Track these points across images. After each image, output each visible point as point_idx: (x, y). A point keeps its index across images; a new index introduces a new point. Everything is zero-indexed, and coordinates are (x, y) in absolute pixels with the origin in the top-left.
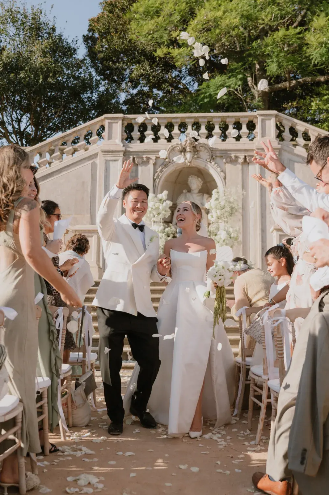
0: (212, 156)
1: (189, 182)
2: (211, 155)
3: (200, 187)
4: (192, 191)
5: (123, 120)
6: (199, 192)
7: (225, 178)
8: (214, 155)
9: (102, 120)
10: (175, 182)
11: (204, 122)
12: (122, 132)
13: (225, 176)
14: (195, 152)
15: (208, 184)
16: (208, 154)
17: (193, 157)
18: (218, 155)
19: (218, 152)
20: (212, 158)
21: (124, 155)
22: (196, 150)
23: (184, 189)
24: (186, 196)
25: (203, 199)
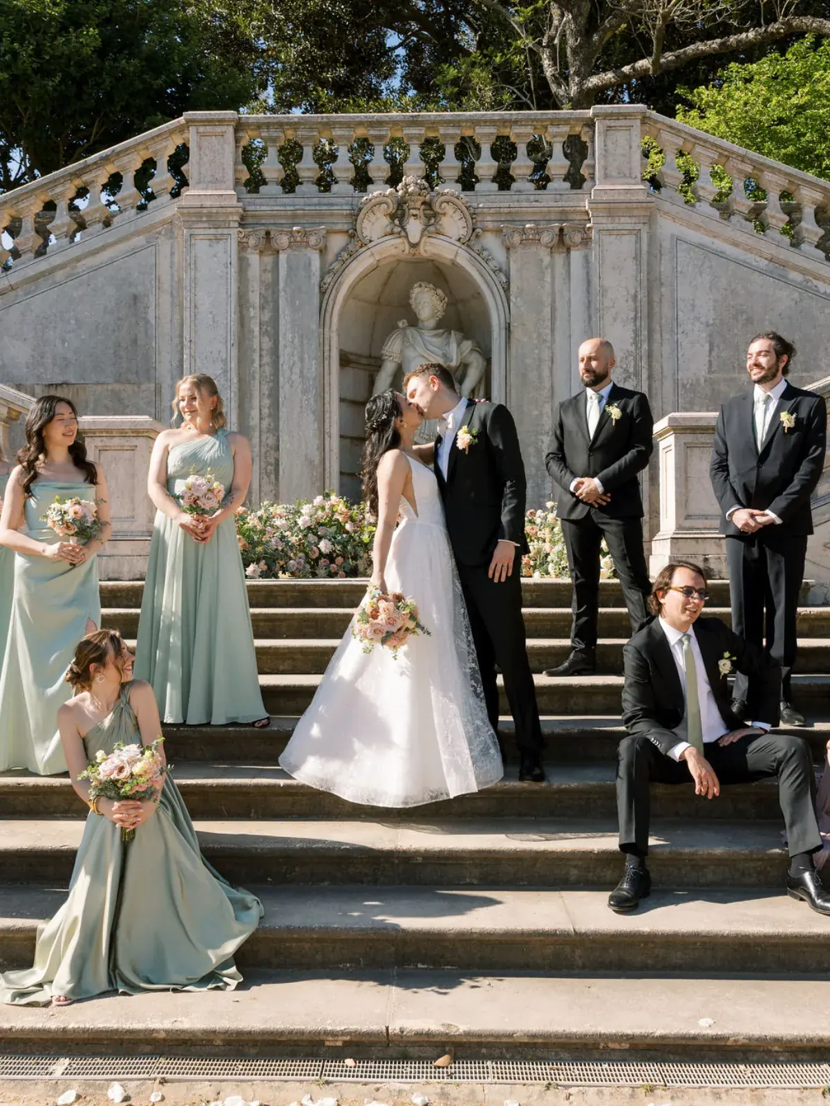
0: (474, 230)
1: (412, 301)
2: (470, 226)
3: (440, 314)
4: (420, 325)
5: (236, 130)
6: (437, 327)
7: (507, 290)
8: (479, 225)
9: (181, 129)
10: (378, 302)
11: (453, 137)
12: (236, 164)
13: (508, 282)
14: (428, 217)
15: (460, 306)
16: (462, 223)
17: (424, 230)
18: (490, 225)
19: (489, 218)
20: (474, 235)
21: (241, 225)
22: (432, 212)
23: (400, 320)
24: (405, 336)
25: (448, 344)
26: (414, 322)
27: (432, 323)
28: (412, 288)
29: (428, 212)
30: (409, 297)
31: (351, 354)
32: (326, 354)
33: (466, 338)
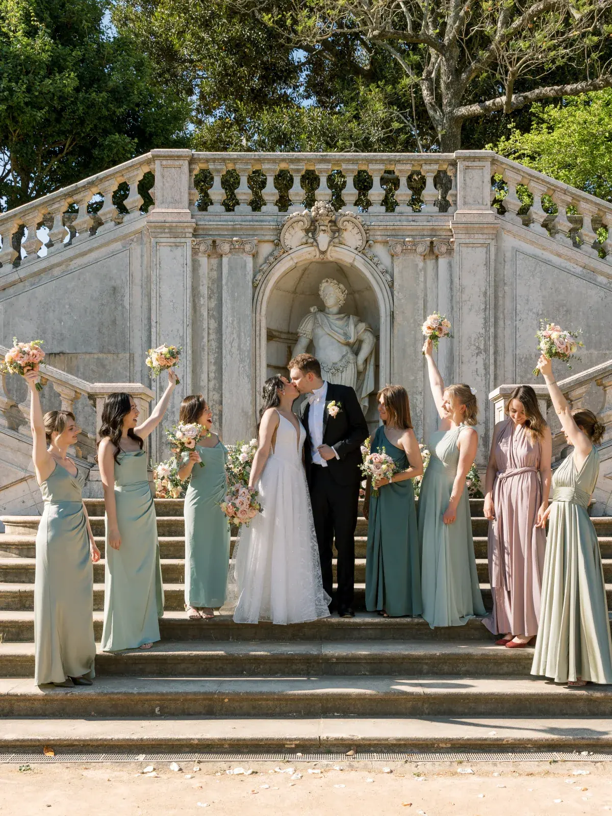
0: (367, 242)
1: (321, 293)
2: (365, 239)
3: (342, 303)
4: (327, 310)
5: (190, 163)
6: (339, 313)
7: (391, 287)
8: (371, 238)
9: (149, 162)
10: (295, 292)
11: (352, 171)
12: (190, 188)
13: (393, 281)
14: (334, 232)
15: (357, 296)
16: (359, 237)
17: (330, 242)
18: (379, 238)
19: (379, 233)
20: (368, 245)
21: (194, 236)
22: (336, 228)
23: (312, 306)
24: (316, 318)
25: (347, 325)
26: (322, 308)
27: (335, 309)
28: (321, 282)
29: (333, 228)
30: (318, 289)
31: (275, 331)
32: (258, 333)
33: (361, 321)
